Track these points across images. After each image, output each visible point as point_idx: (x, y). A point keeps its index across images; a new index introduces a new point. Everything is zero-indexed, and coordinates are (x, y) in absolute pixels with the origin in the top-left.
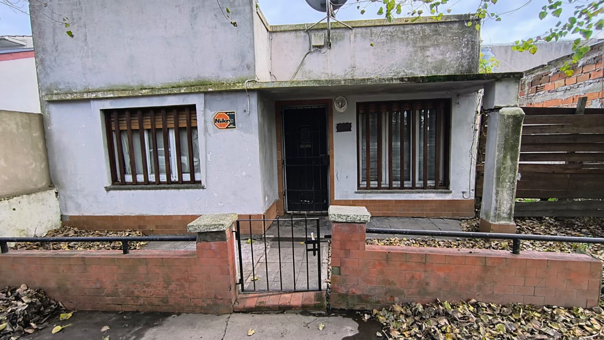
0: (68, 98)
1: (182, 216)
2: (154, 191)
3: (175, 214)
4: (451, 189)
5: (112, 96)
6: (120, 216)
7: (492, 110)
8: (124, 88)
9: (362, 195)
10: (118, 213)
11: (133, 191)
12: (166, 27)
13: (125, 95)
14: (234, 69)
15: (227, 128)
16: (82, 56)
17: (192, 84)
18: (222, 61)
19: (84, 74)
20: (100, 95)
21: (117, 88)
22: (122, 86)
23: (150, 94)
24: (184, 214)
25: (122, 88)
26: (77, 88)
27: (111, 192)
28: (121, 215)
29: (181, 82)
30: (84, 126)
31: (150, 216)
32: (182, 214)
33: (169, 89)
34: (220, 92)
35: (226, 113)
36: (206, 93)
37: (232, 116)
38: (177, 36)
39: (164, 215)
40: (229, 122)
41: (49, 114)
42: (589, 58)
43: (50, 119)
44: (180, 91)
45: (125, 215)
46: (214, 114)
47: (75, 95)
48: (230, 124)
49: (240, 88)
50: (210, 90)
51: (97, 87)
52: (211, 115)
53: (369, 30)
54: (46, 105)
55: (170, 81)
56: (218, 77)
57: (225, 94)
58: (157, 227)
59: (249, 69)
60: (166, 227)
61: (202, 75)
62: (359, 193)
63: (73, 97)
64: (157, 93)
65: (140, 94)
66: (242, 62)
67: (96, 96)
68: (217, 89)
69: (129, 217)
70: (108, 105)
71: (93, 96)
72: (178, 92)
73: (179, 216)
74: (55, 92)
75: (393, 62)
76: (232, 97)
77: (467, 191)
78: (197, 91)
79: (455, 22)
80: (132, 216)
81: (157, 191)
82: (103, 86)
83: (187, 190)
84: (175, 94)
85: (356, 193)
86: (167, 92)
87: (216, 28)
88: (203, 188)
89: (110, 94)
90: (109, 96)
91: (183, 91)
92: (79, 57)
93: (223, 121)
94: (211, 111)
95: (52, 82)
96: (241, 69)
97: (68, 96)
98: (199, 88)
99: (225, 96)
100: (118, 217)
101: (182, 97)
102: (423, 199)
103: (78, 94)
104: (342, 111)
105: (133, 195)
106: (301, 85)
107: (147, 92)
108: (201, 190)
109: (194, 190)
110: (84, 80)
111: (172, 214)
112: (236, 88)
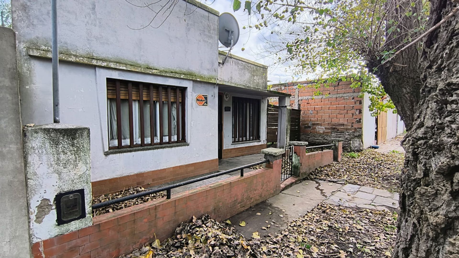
0: (70, 59)
1: (173, 167)
2: (152, 151)
3: (168, 167)
4: (261, 140)
5: (125, 68)
6: (119, 178)
7: (283, 107)
8: (132, 64)
9: (234, 145)
10: (116, 175)
11: (133, 153)
12: (169, 28)
13: (137, 70)
14: (208, 70)
15: (203, 105)
16: (87, 22)
17: (184, 73)
18: (202, 63)
19: (88, 40)
20: (112, 65)
21: (125, 62)
22: (130, 62)
23: (159, 74)
24: (174, 166)
25: (129, 63)
26: (78, 51)
27: (111, 156)
28: (119, 176)
29: (178, 70)
30: (82, 91)
31: (148, 172)
32: (172, 166)
33: (173, 74)
34: (200, 82)
35: (203, 96)
36: (194, 81)
37: (206, 98)
38: (177, 38)
39: (159, 169)
40: (204, 102)
41: (30, 71)
42: (275, 88)
43: (30, 76)
44: (180, 76)
45: (124, 175)
46: (197, 95)
47: (82, 59)
48: (205, 103)
49: (214, 82)
50: (198, 80)
51: (103, 56)
52: (195, 96)
53: (237, 61)
54: (26, 60)
55: (170, 68)
56: (200, 72)
57: (203, 83)
58: (153, 180)
59: (215, 71)
60: (161, 178)
61: (191, 69)
62: (233, 144)
63: (77, 60)
64: (164, 75)
65: (151, 73)
66: (212, 66)
67: (107, 65)
68: (202, 80)
69: (128, 176)
70: (115, 75)
71: (104, 64)
72: (179, 77)
73: (171, 168)
74: (43, 47)
75: (245, 79)
76: (207, 86)
77: (265, 140)
78: (191, 79)
79: (262, 67)
80: (131, 176)
81: (155, 150)
82: (110, 56)
83: (177, 147)
84: (178, 78)
85: (232, 144)
86: (171, 76)
87: (200, 41)
88: (188, 145)
89: (123, 67)
90: (121, 68)
91: (182, 77)
92: (84, 22)
93: (201, 101)
94: (195, 93)
95: (40, 36)
96: (212, 70)
97: (71, 58)
98: (192, 77)
99: (203, 85)
100: (116, 179)
101: (179, 81)
102: (253, 145)
103: (86, 59)
104: (227, 100)
105: (133, 156)
106: (238, 86)
107: (157, 72)
108: (187, 147)
109: (182, 147)
110: (88, 46)
111: (166, 168)
112: (211, 82)
